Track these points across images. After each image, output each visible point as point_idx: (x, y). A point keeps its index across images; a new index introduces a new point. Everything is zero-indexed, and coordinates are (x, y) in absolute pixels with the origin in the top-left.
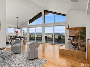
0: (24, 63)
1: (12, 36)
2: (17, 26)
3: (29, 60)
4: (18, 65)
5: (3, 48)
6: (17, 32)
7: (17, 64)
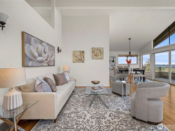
0: (121, 118)
1: (124, 67)
2: (130, 52)
3: (134, 118)
4: (110, 116)
5: (96, 82)
6: (129, 62)
7: (109, 113)
